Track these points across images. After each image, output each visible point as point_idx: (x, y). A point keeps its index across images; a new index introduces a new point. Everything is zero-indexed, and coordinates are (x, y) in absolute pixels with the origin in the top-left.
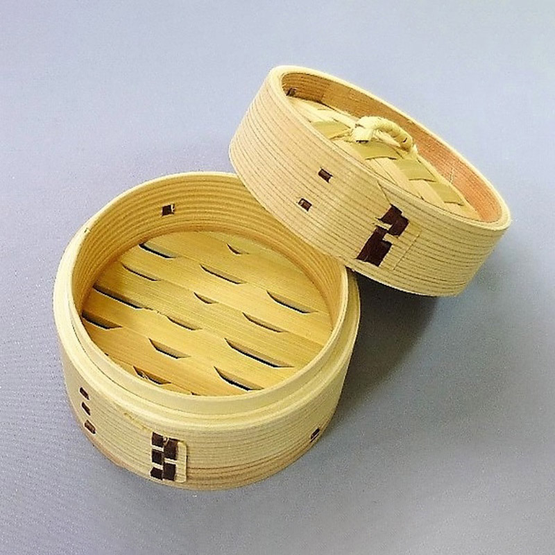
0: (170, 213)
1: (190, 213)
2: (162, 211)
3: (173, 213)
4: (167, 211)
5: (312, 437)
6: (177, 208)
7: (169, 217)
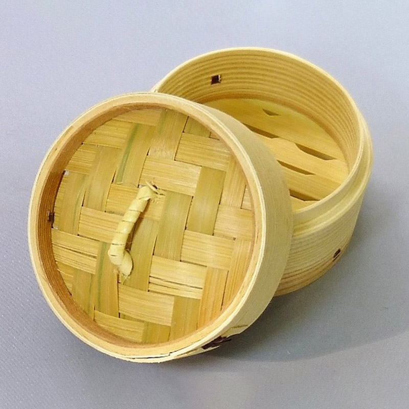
0: (218, 82)
1: (233, 82)
2: (211, 81)
3: (220, 83)
4: (215, 80)
5: (334, 257)
6: (224, 77)
7: (216, 86)
